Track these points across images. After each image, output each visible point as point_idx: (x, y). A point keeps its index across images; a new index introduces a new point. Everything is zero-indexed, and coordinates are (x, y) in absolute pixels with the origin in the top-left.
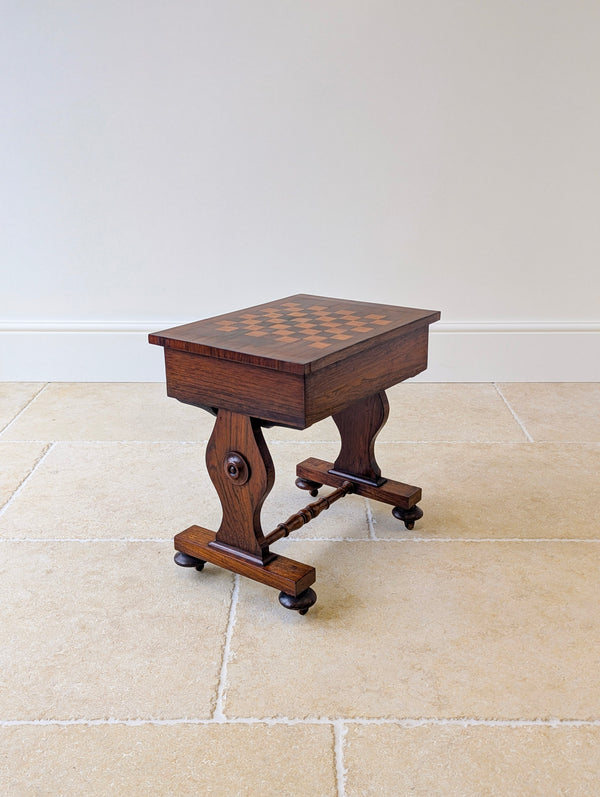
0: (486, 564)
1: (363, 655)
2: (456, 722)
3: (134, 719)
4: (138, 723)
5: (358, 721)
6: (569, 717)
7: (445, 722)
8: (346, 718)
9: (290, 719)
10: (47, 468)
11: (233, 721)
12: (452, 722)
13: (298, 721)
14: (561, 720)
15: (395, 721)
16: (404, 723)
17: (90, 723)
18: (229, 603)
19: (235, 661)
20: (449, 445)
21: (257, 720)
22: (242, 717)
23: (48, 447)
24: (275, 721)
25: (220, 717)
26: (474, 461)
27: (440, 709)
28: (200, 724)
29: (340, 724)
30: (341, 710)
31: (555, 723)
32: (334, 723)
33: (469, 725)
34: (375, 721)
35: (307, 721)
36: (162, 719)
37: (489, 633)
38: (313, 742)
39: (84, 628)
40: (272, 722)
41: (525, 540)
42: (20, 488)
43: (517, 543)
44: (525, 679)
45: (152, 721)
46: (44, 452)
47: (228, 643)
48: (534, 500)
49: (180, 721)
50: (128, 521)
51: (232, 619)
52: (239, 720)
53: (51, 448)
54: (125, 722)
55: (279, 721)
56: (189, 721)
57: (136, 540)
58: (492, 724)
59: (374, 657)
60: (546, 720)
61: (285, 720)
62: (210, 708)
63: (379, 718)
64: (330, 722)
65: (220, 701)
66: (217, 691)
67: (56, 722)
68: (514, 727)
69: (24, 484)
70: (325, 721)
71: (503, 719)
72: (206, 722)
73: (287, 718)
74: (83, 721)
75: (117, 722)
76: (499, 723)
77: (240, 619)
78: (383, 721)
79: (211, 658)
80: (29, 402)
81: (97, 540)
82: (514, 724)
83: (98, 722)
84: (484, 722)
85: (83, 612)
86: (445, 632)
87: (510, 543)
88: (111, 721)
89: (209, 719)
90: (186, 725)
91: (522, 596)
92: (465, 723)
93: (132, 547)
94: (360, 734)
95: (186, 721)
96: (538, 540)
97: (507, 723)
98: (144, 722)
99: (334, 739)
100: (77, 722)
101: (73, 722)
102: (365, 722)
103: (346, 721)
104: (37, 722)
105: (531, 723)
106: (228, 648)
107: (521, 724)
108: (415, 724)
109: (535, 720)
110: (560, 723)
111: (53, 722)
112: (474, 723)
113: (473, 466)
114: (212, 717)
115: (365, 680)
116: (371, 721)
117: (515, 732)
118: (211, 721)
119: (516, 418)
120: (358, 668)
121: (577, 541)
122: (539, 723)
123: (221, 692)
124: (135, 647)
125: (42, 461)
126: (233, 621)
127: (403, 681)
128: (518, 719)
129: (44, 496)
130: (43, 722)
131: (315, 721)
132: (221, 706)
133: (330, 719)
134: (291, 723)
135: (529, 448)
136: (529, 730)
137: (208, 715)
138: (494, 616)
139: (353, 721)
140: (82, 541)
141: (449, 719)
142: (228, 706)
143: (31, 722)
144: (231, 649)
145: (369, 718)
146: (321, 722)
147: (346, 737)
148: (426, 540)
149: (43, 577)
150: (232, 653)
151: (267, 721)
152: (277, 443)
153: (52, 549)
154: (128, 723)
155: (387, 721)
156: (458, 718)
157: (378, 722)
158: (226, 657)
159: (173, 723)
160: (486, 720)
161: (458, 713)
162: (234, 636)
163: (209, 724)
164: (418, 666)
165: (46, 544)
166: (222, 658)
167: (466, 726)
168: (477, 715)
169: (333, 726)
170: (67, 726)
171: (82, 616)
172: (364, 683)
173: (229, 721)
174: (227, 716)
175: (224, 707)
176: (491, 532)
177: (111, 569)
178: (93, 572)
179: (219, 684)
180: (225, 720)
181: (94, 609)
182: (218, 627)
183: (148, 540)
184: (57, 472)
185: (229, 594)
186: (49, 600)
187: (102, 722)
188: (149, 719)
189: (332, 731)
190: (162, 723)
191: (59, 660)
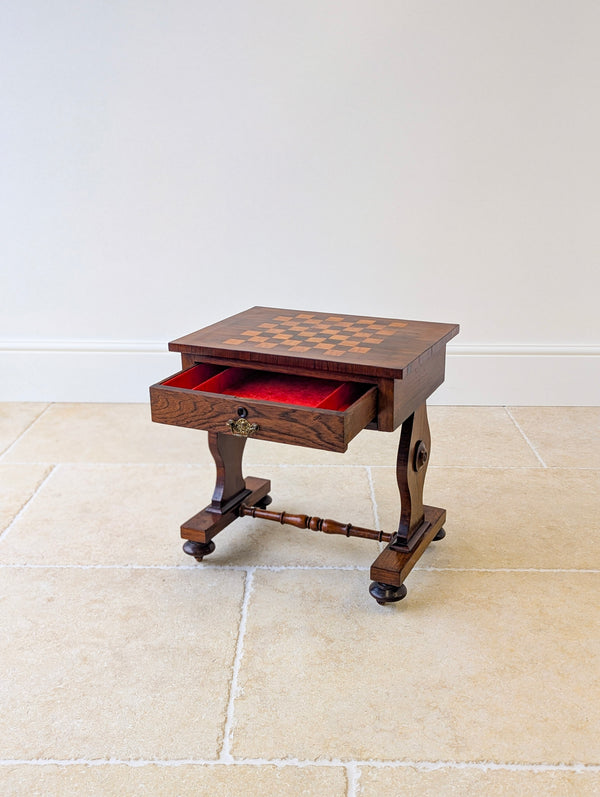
0: (501, 595)
1: (376, 692)
2: (475, 765)
3: (137, 759)
4: (141, 763)
5: (372, 763)
6: (594, 761)
7: (463, 766)
8: (359, 760)
9: (300, 760)
10: (51, 491)
11: (240, 762)
12: (471, 765)
13: (308, 763)
14: (586, 765)
15: (411, 763)
16: (420, 766)
17: (91, 763)
18: (236, 634)
19: (242, 697)
21: (265, 762)
22: (250, 758)
23: (51, 469)
24: (284, 763)
25: (227, 758)
26: (487, 488)
27: (457, 751)
28: (206, 765)
29: (353, 767)
30: (353, 751)
31: (579, 768)
32: (346, 765)
33: (489, 769)
34: (390, 764)
35: (318, 761)
36: (166, 760)
37: (507, 668)
38: (325, 786)
39: (85, 659)
40: (282, 764)
41: (542, 571)
42: (21, 512)
43: (533, 574)
44: (546, 720)
45: (156, 762)
46: (47, 474)
47: (235, 678)
48: (550, 528)
49: (186, 762)
50: (132, 547)
51: (238, 652)
52: (248, 761)
53: (55, 470)
54: (126, 763)
55: (289, 762)
56: (194, 762)
57: (141, 567)
58: (513, 768)
59: (388, 694)
60: (570, 765)
61: (295, 762)
62: (217, 748)
63: (393, 761)
64: (342, 764)
65: (227, 741)
66: (223, 730)
67: (55, 762)
68: (536, 771)
69: (26, 507)
70: (337, 763)
71: (525, 763)
72: (212, 763)
73: (297, 759)
74: (83, 761)
75: (119, 762)
76: (521, 768)
77: (248, 652)
78: (398, 764)
79: (218, 693)
80: (33, 422)
81: (99, 567)
82: (536, 769)
83: (99, 763)
84: (503, 766)
85: (84, 643)
86: (461, 668)
87: (527, 573)
88: (113, 761)
89: (215, 759)
90: (191, 766)
91: (540, 630)
92: (484, 767)
93: (136, 574)
94: (374, 779)
95: (190, 762)
96: (555, 571)
97: (530, 768)
98: (146, 762)
99: (347, 783)
100: (77, 762)
101: (72, 762)
102: (379, 764)
103: (359, 763)
104: (34, 762)
105: (554, 768)
106: (235, 683)
107: (543, 768)
108: (432, 767)
109: (558, 764)
110: (585, 768)
111: (52, 761)
112: (494, 767)
113: (486, 492)
114: (219, 758)
115: (378, 718)
116: (384, 765)
117: (538, 777)
118: (217, 762)
119: (528, 442)
120: (372, 706)
121: (595, 571)
122: (563, 767)
123: (228, 731)
124: (138, 680)
125: (44, 484)
126: (240, 655)
127: (419, 721)
128: (540, 764)
129: (46, 520)
130: (41, 762)
131: (326, 763)
132: (228, 746)
133: (342, 761)
134: (301, 765)
135: (542, 474)
136: (552, 775)
137: (215, 755)
138: (512, 651)
139: (367, 763)
140: (84, 567)
141: (468, 762)
142: (235, 746)
143: (28, 762)
144: (239, 684)
145: (383, 761)
146: (333, 764)
147: (360, 781)
148: (439, 570)
149: (43, 605)
150: (240, 688)
151: (277, 762)
152: (285, 466)
153: (53, 576)
154: (130, 764)
155: (403, 764)
156: (477, 762)
157: (393, 765)
158: (233, 692)
159: (177, 764)
160: (507, 764)
161: (477, 756)
162: (241, 670)
163: (215, 765)
164: (434, 705)
165: (48, 571)
166: (229, 693)
167: (485, 770)
168: (497, 758)
169: (345, 769)
170: (67, 766)
171: (83, 647)
172: (377, 722)
173: (236, 762)
174: (234, 757)
175: (231, 747)
176: (506, 562)
177: (114, 598)
178: (96, 601)
179: (226, 721)
180: (232, 761)
181: (96, 639)
182: (224, 660)
183: (152, 567)
184: (60, 495)
185: (236, 625)
186: (49, 630)
187: (103, 762)
188: (153, 760)
189: (345, 774)
190: (167, 764)
191: (59, 694)
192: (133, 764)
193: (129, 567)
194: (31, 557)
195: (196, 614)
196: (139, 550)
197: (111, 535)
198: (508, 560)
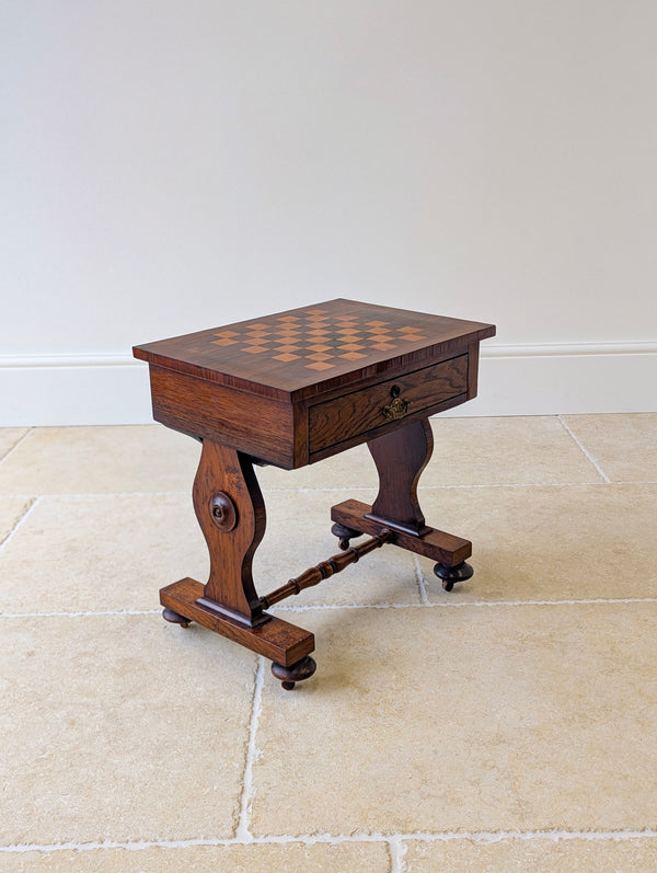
0: (566, 631)
1: (421, 750)
2: (543, 835)
3: (136, 841)
4: (142, 845)
5: (419, 836)
7: (529, 836)
8: (404, 833)
9: (333, 836)
10: (31, 527)
11: (261, 840)
12: (539, 835)
13: (343, 838)
15: (466, 835)
16: (478, 838)
17: (81, 848)
18: (253, 688)
19: (262, 762)
20: (511, 489)
21: (293, 838)
22: (273, 835)
23: (31, 503)
24: (314, 840)
25: (245, 836)
26: (542, 508)
27: (522, 819)
28: (219, 845)
29: (396, 841)
30: (396, 822)
32: (390, 839)
33: (560, 839)
34: (441, 836)
35: (356, 838)
36: (172, 840)
37: (576, 717)
38: (363, 866)
39: (73, 723)
40: (311, 841)
41: (611, 601)
43: (602, 605)
44: (626, 777)
45: (161, 844)
46: (26, 509)
47: (253, 738)
49: (194, 842)
50: (128, 589)
51: (256, 708)
52: (269, 839)
53: (36, 504)
54: (123, 845)
55: (320, 838)
56: (205, 842)
57: (137, 612)
58: (590, 836)
59: (435, 752)
61: (327, 837)
62: (232, 824)
63: (445, 832)
64: (384, 839)
65: (244, 815)
66: (240, 802)
67: (37, 847)
68: (617, 840)
69: (2, 548)
70: (377, 837)
71: (603, 830)
72: (227, 842)
73: (328, 835)
74: (70, 846)
75: (114, 845)
76: (599, 836)
77: (267, 708)
78: (451, 836)
79: (232, 759)
80: (9, 450)
81: (89, 613)
82: (617, 837)
83: (90, 846)
84: (578, 834)
85: (71, 704)
86: (522, 718)
87: (593, 605)
88: (107, 844)
89: (230, 838)
90: (201, 847)
91: (613, 671)
92: (555, 837)
94: (423, 855)
95: (201, 842)
96: (626, 601)
97: (609, 835)
98: (149, 844)
99: (390, 861)
100: (63, 847)
101: (58, 847)
102: (428, 837)
103: (405, 837)
104: (12, 848)
105: (639, 835)
106: (252, 745)
107: (625, 836)
108: (492, 839)
109: (644, 830)
111: (32, 846)
112: (566, 835)
114: (235, 836)
115: (425, 782)
116: (434, 838)
117: (620, 846)
118: (232, 841)
119: (588, 455)
120: (417, 768)
122: (649, 834)
123: (245, 803)
124: (137, 746)
125: (24, 519)
126: (258, 711)
127: (475, 783)
128: (622, 830)
129: (25, 561)
130: (20, 848)
131: (364, 837)
132: (245, 821)
133: (384, 834)
134: (334, 841)
135: (605, 490)
136: (637, 844)
137: (231, 833)
138: (580, 696)
139: (414, 836)
140: (72, 615)
141: (535, 831)
142: (255, 820)
143: (5, 849)
144: (257, 746)
145: (433, 833)
146: (373, 838)
147: (406, 859)
148: (490, 604)
149: (23, 660)
150: (258, 752)
151: (305, 839)
153: (35, 626)
154: (128, 846)
155: (457, 836)
156: (546, 830)
157: (446, 838)
158: (250, 757)
159: (185, 845)
160: (582, 831)
161: (546, 823)
162: (259, 729)
163: (231, 845)
164: (491, 763)
165: (28, 620)
166: (246, 758)
167: (556, 840)
168: (569, 825)
169: (388, 844)
170: (52, 852)
171: (71, 708)
172: (424, 786)
173: (256, 841)
174: (254, 835)
175: (249, 822)
176: (569, 592)
177: (107, 649)
178: (85, 653)
179: (242, 792)
180: (251, 839)
181: (85, 699)
182: (239, 719)
183: (152, 611)
184: (42, 532)
185: (252, 677)
186: (30, 689)
187: (95, 845)
188: (156, 841)
189: (388, 851)
190: (174, 845)
191: (41, 766)
192: (132, 846)
193: (125, 612)
194: (9, 605)
195: (205, 665)
196: (136, 593)
197: (102, 576)
198: (570, 589)
